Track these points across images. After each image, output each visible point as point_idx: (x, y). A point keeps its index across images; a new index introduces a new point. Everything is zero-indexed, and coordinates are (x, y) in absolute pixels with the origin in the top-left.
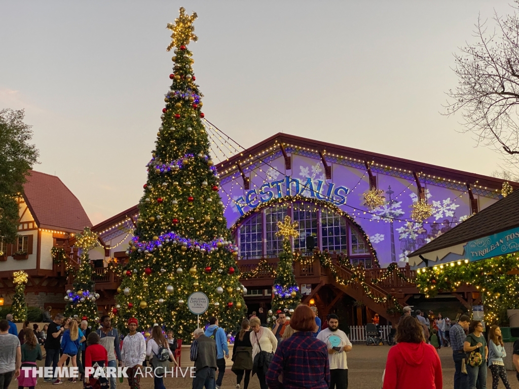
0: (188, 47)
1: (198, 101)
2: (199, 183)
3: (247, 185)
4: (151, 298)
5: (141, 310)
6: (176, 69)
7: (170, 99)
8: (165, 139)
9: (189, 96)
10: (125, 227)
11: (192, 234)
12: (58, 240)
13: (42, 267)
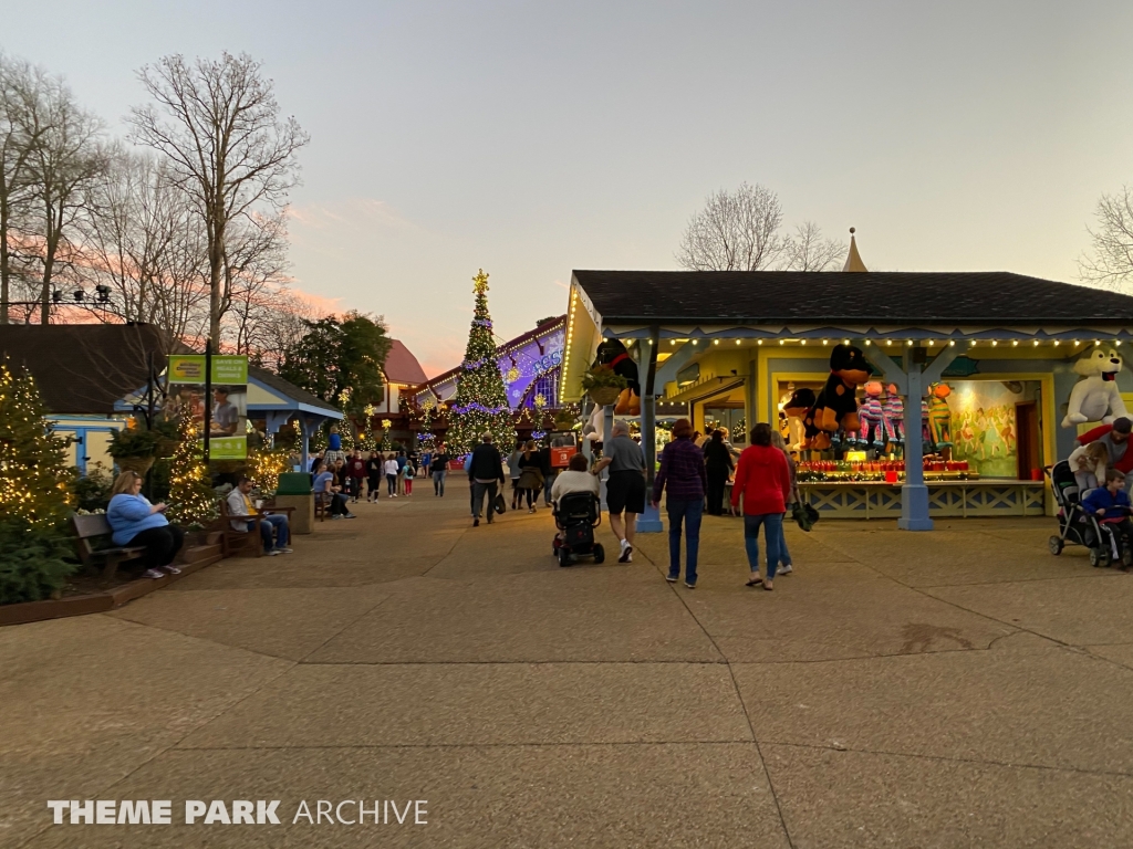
0: (485, 293)
1: (490, 326)
2: (490, 374)
3: (542, 349)
4: (463, 439)
5: (459, 445)
6: (478, 307)
7: (474, 324)
8: (471, 348)
9: (485, 323)
10: (451, 381)
11: (486, 405)
12: (402, 391)
13: (392, 411)
